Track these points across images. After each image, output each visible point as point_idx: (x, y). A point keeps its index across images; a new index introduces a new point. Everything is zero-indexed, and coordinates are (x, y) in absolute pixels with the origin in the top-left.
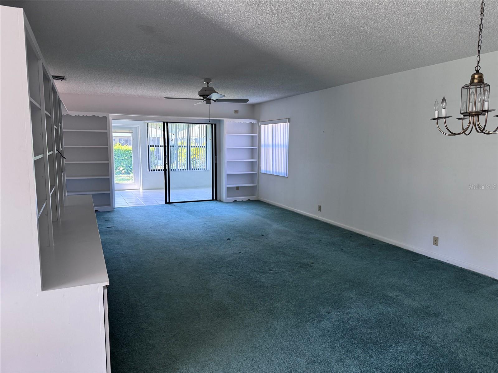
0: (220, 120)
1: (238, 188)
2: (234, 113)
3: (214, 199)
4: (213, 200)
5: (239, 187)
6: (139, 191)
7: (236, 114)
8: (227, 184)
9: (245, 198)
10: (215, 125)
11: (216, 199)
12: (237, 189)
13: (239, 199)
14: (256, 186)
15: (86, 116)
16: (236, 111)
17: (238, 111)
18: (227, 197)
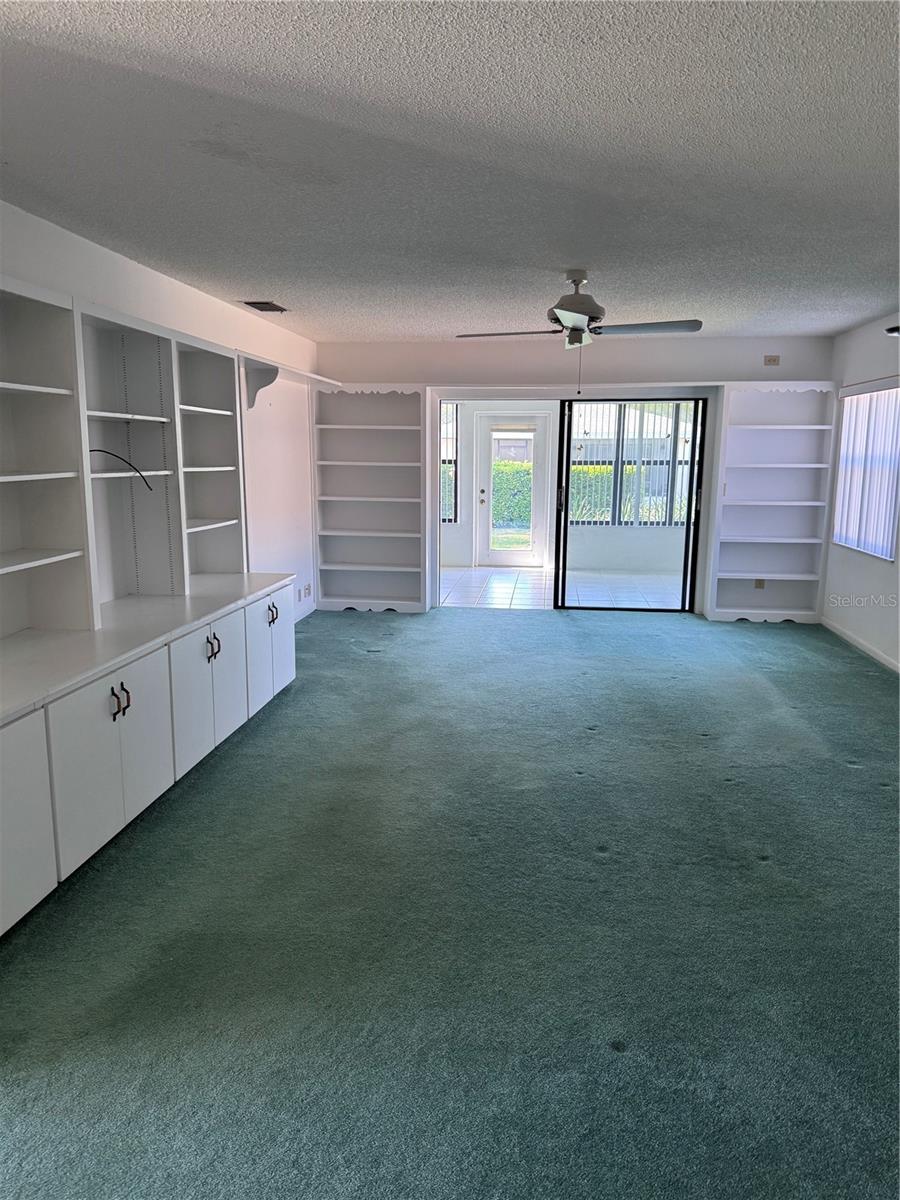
0: (717, 387)
1: (760, 583)
2: (766, 364)
3: (687, 608)
4: (683, 610)
5: (764, 580)
7: (774, 367)
8: (720, 571)
9: (777, 615)
10: (705, 402)
11: (691, 610)
12: (756, 587)
13: (755, 615)
14: (818, 581)
15: (378, 393)
16: (772, 360)
17: (778, 357)
18: (719, 605)
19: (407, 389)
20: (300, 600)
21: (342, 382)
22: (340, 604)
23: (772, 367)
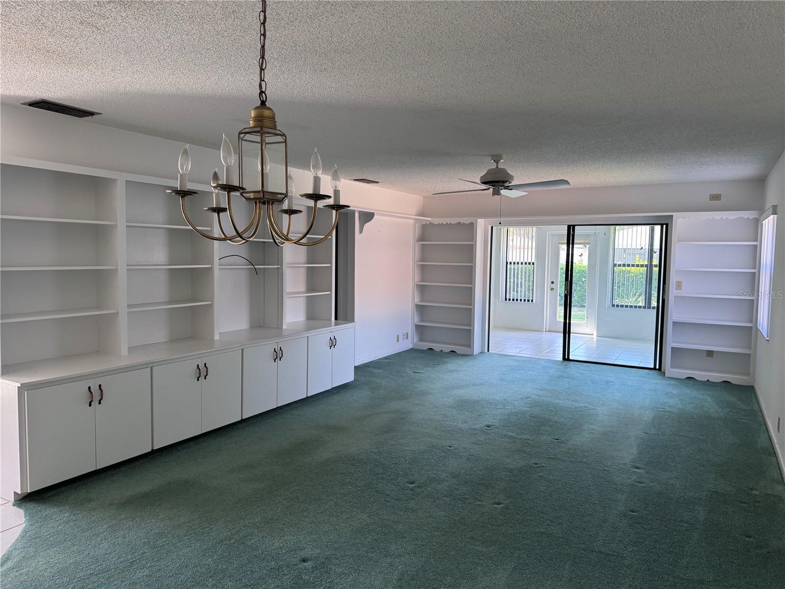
1: (710, 353)
2: (710, 200)
3: (657, 367)
4: (655, 369)
5: (713, 351)
6: (593, 338)
8: (673, 342)
9: (717, 377)
10: (667, 225)
11: (660, 369)
12: (706, 356)
13: (701, 375)
14: (750, 354)
15: (450, 223)
16: (716, 197)
17: (720, 195)
18: (672, 366)
19: (466, 221)
20: (398, 341)
21: (431, 218)
22: (425, 346)
23: (716, 201)
